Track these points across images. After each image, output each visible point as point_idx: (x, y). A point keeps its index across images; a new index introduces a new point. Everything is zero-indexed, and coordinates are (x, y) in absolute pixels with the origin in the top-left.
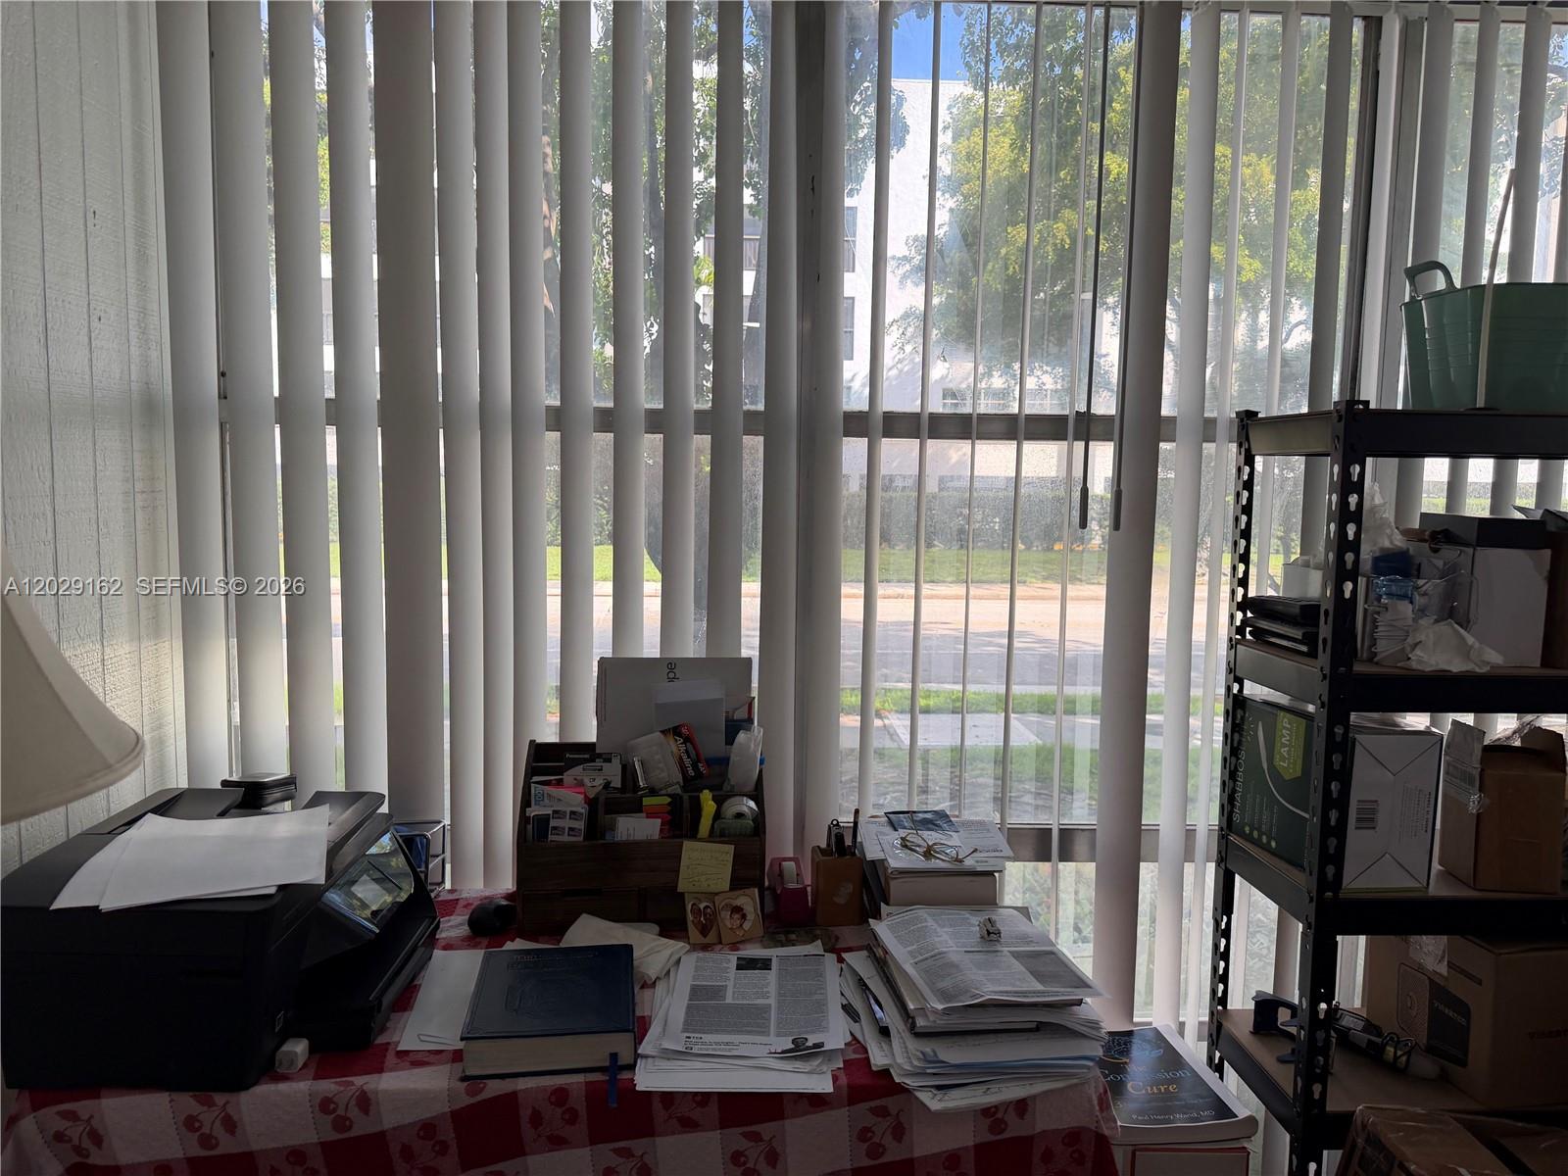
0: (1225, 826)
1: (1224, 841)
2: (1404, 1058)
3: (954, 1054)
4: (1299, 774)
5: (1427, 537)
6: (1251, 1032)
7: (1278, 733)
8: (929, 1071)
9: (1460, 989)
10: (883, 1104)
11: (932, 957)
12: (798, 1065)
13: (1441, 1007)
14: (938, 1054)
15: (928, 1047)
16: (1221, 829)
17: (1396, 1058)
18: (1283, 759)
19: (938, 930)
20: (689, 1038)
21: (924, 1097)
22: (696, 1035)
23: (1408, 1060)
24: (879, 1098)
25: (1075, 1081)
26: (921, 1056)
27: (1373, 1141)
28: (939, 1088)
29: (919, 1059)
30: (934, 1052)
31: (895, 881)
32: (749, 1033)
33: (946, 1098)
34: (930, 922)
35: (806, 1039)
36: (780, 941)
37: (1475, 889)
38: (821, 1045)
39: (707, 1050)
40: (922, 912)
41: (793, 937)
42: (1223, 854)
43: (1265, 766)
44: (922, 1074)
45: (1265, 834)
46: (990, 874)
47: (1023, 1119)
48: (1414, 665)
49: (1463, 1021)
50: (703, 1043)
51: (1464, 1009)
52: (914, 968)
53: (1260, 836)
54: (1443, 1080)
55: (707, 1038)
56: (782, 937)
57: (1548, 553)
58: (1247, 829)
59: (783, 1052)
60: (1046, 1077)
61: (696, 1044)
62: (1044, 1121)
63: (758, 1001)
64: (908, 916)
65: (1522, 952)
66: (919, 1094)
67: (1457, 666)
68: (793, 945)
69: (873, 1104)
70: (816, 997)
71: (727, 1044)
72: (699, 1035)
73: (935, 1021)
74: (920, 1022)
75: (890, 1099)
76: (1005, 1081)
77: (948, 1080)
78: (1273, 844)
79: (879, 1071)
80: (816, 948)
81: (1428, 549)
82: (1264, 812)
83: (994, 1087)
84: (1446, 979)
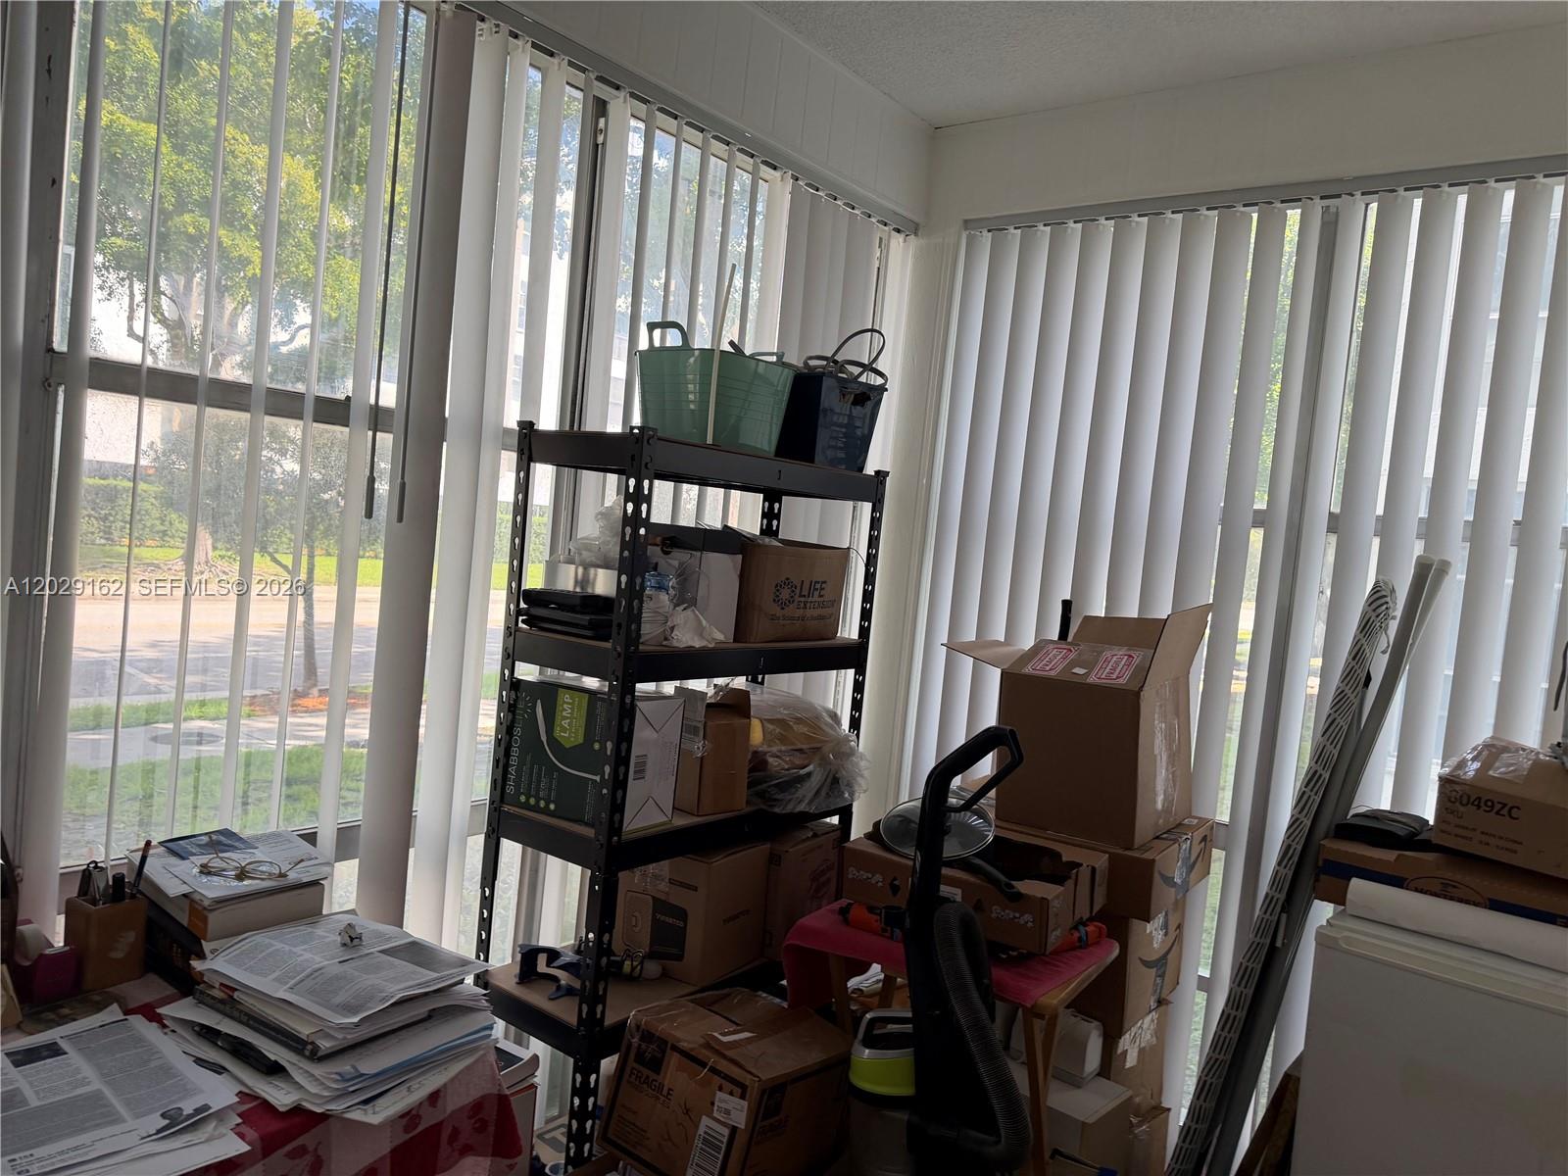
0: (498, 799)
1: (497, 814)
2: (639, 967)
3: (373, 1063)
4: (581, 740)
5: (659, 543)
6: (518, 983)
7: (559, 708)
8: (351, 1089)
9: (679, 898)
10: (300, 1143)
11: (308, 976)
12: (186, 1138)
13: (663, 918)
14: (359, 1069)
15: (345, 1066)
16: (492, 802)
17: (633, 969)
18: (564, 730)
19: (294, 950)
20: (14, 1160)
21: (356, 1115)
22: (22, 1154)
23: (642, 967)
24: (294, 1139)
25: (482, 1052)
26: (338, 1078)
27: (648, 1036)
28: (366, 1102)
29: (336, 1081)
30: (354, 1067)
31: (216, 913)
32: (98, 1126)
33: (377, 1109)
34: (278, 945)
35: (179, 1108)
36: (52, 1021)
37: (698, 816)
38: (206, 1107)
39: (53, 1164)
40: (259, 938)
41: (66, 1011)
42: (495, 826)
43: (544, 738)
44: (344, 1094)
45: (543, 799)
46: (316, 883)
47: (435, 1107)
48: (675, 644)
49: (681, 924)
50: (40, 1160)
51: (682, 914)
52: (292, 993)
53: (537, 802)
54: (665, 976)
55: (39, 1152)
56: (51, 1016)
57: (740, 557)
58: (523, 799)
59: (159, 1131)
60: (456, 1058)
61: (31, 1163)
62: (453, 1103)
63: (79, 1091)
64: (245, 945)
65: (725, 857)
66: (348, 1116)
67: (698, 644)
68: (75, 1020)
69: (289, 1147)
70: (153, 1064)
71: (76, 1148)
72: (28, 1153)
73: (345, 1038)
74: (325, 1045)
75: (306, 1135)
76: (423, 1073)
77: (373, 1091)
78: (552, 807)
79: (288, 1111)
80: (113, 1013)
81: (660, 552)
82: (543, 779)
83: (414, 1084)
84: (667, 893)
